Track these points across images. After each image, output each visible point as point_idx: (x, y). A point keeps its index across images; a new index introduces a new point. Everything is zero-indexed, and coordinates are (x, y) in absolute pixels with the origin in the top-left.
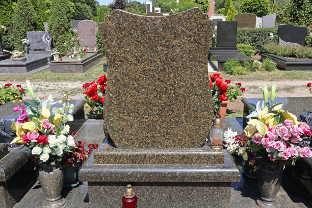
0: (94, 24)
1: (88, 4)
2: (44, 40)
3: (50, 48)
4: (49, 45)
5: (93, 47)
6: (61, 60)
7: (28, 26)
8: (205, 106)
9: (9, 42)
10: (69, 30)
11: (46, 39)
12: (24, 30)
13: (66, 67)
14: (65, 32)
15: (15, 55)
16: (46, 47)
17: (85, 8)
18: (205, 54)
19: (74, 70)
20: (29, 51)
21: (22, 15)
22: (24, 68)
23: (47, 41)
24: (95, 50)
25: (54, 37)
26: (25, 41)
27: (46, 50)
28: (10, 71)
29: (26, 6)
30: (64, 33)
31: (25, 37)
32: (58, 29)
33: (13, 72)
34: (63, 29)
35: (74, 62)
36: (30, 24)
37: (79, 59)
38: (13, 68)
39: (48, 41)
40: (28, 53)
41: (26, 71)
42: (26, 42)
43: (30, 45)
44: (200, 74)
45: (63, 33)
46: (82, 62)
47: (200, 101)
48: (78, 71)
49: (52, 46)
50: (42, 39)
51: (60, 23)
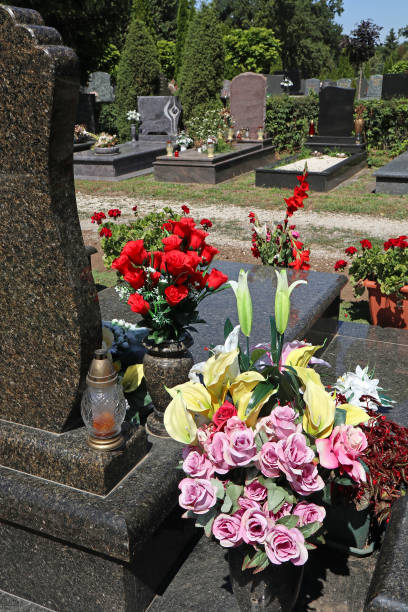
0: (264, 81)
1: (327, 42)
2: (166, 113)
3: (175, 130)
4: (175, 124)
5: (256, 132)
6: (177, 155)
7: (143, 85)
8: (57, 316)
9: (112, 116)
10: (217, 95)
11: (171, 112)
12: (133, 92)
13: (184, 171)
14: (207, 99)
15: (100, 142)
16: (169, 129)
17: (319, 51)
18: (39, 160)
19: (197, 177)
20: (140, 136)
21: (132, 64)
22: (111, 168)
23: (171, 115)
24: (260, 139)
25: (185, 108)
26: (132, 115)
27: (170, 134)
28: (88, 173)
29: (141, 45)
30: (204, 101)
31: (135, 107)
32: (194, 91)
33: (93, 174)
34: (204, 91)
35: (199, 161)
36: (145, 81)
37: (211, 156)
38: (93, 166)
39: (174, 116)
40: (137, 139)
41: (113, 173)
42: (134, 117)
43: (141, 123)
44: (34, 223)
45: (202, 100)
46: (214, 161)
47: (43, 301)
48: (205, 180)
49: (181, 126)
50: (163, 113)
51: (198, 80)
